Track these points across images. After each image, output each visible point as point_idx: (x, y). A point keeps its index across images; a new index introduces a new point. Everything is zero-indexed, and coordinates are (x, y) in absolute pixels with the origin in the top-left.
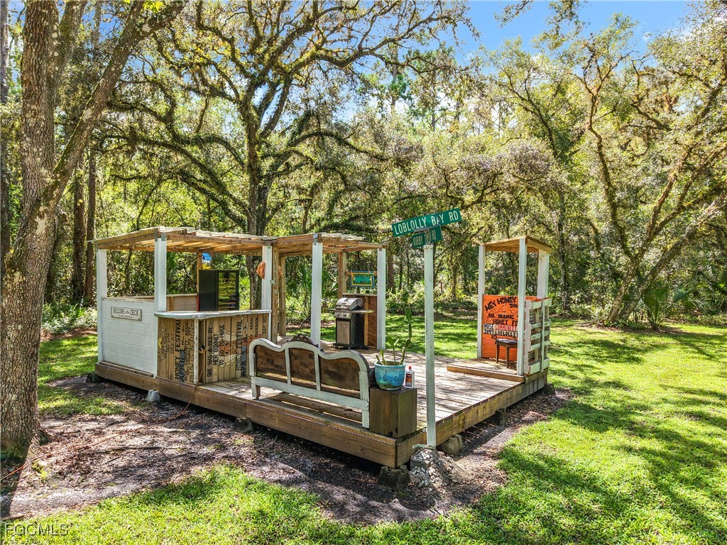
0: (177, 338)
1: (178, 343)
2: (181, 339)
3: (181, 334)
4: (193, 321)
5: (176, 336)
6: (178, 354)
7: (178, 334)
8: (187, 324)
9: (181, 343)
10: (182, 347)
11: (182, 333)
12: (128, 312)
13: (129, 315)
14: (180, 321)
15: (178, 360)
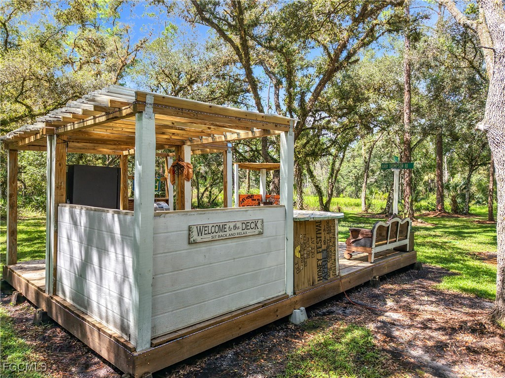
0: (319, 239)
1: (319, 244)
2: (323, 239)
3: (323, 235)
4: (334, 220)
5: (317, 238)
6: (320, 256)
7: (319, 235)
8: (328, 223)
9: (323, 243)
10: (324, 247)
11: (323, 233)
12: (235, 227)
13: (240, 231)
14: (320, 222)
15: (320, 262)
